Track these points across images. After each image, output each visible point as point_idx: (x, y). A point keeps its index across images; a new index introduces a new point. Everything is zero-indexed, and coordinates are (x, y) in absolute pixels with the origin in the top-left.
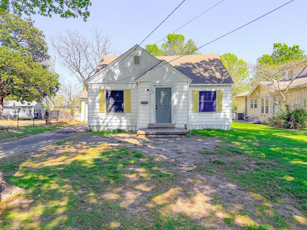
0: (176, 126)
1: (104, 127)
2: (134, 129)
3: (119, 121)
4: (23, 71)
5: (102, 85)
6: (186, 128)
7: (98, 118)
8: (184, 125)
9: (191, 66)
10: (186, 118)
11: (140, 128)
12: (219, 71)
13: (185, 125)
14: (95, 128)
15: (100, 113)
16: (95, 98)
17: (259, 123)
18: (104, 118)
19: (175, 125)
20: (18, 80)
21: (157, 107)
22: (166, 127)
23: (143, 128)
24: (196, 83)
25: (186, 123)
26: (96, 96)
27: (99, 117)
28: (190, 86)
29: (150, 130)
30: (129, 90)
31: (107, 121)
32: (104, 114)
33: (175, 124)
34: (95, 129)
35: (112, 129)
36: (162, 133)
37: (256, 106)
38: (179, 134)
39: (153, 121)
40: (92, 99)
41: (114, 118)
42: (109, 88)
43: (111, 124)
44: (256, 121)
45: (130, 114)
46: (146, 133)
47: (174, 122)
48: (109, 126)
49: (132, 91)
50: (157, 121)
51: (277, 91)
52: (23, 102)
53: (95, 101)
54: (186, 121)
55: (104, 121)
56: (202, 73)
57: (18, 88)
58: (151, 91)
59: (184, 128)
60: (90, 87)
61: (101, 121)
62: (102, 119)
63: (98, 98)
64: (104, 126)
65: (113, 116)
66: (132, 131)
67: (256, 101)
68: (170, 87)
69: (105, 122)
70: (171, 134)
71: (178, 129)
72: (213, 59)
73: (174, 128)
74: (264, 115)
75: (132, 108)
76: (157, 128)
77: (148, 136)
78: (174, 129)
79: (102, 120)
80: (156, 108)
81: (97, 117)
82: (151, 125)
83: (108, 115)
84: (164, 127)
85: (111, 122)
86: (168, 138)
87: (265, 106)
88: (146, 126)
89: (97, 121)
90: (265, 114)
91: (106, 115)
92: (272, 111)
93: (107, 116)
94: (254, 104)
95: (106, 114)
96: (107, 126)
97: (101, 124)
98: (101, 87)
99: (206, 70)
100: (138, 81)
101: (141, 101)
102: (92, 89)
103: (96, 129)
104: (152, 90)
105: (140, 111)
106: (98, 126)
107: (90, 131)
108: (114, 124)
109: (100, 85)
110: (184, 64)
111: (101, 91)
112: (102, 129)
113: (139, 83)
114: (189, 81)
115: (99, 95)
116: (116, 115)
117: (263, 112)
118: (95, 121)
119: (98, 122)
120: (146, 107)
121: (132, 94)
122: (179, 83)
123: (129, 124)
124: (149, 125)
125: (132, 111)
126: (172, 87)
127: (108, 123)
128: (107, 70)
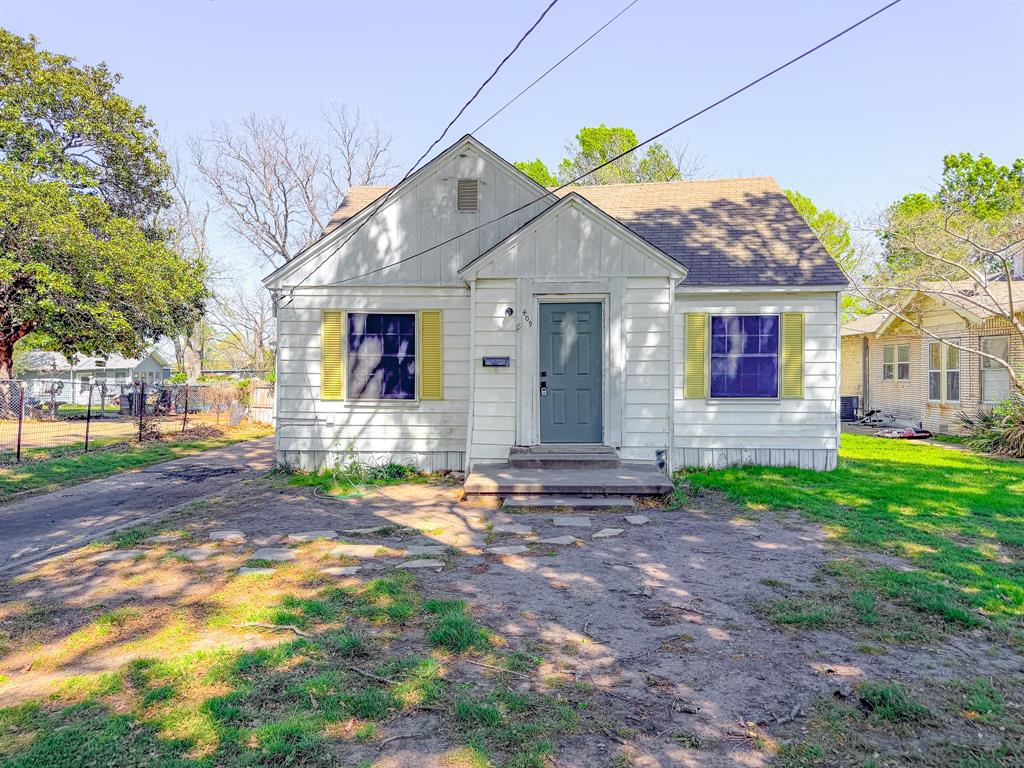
0: (624, 455)
1: (340, 456)
2: (453, 464)
3: (395, 432)
4: (67, 248)
5: (333, 292)
6: (662, 465)
7: (316, 419)
8: (654, 450)
9: (675, 222)
10: (662, 425)
11: (477, 462)
12: (785, 236)
13: (659, 453)
14: (304, 459)
15: (322, 401)
16: (307, 341)
17: (923, 435)
18: (340, 419)
19: (617, 452)
20: (50, 279)
21: (544, 379)
22: (580, 461)
23: (489, 462)
24: (700, 284)
25: (661, 442)
26: (312, 333)
27: (320, 417)
28: (677, 297)
29: (517, 471)
30: (437, 313)
31: (352, 432)
32: (340, 407)
33: (618, 448)
34: (305, 464)
35: (370, 464)
36: (569, 487)
37: (904, 371)
38: (639, 495)
39: (531, 436)
40: (291, 348)
41: (380, 419)
42: (362, 305)
43: (367, 444)
44: (911, 426)
45: (439, 407)
46: (500, 487)
47: (613, 441)
48: (357, 452)
49: (448, 316)
50: (545, 435)
51: (1003, 316)
52: (74, 356)
53: (304, 354)
54: (665, 436)
55: (339, 432)
56: (720, 245)
57: (54, 306)
58: (520, 314)
59: (654, 463)
60: (287, 299)
61: (328, 432)
62: (330, 425)
63: (315, 343)
64: (338, 452)
65: (375, 413)
66: (448, 472)
67: (904, 353)
68: (596, 298)
69: (344, 434)
70: (604, 494)
71: (633, 467)
72: (761, 196)
73: (613, 464)
74: (941, 406)
75: (448, 381)
76: (546, 464)
77: (507, 502)
78: (615, 468)
79: (330, 429)
80: (543, 385)
81: (311, 416)
82: (522, 452)
83: (356, 410)
84: (575, 461)
85: (365, 436)
86: (593, 514)
87: (944, 371)
88: (504, 455)
89: (313, 432)
90: (944, 399)
91: (348, 410)
92: (976, 392)
93: (351, 413)
94: (896, 363)
95: (346, 406)
96: (351, 452)
97: (327, 443)
98: (328, 302)
99: (735, 234)
100: (470, 275)
101: (482, 353)
102: (293, 308)
103: (309, 462)
104: (524, 313)
105: (479, 395)
106: (317, 453)
107: (287, 471)
108: (375, 445)
109: (325, 292)
110: (648, 215)
111: (325, 314)
112: (330, 463)
113: (473, 285)
114: (675, 276)
115: (322, 330)
116: (387, 408)
117: (935, 393)
118: (305, 432)
119: (316, 437)
120: (501, 376)
121: (448, 329)
122: (633, 284)
123: (434, 446)
124: (513, 452)
125: (447, 394)
126: (606, 300)
127: (353, 440)
128: (352, 237)
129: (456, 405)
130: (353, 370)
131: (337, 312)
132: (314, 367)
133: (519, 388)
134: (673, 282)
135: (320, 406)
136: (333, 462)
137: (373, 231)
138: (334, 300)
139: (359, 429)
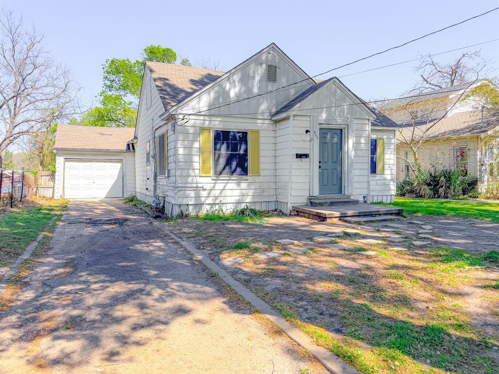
3: (238, 193)
5: (207, 118)
7: (197, 187)
8: (363, 196)
10: (366, 185)
11: (293, 205)
14: (191, 208)
15: (200, 177)
16: (192, 144)
18: (209, 187)
21: (321, 164)
22: (345, 202)
23: (298, 205)
25: (365, 192)
26: (195, 140)
27: (199, 185)
28: (372, 129)
30: (257, 132)
31: (217, 193)
33: (350, 196)
36: (367, 212)
40: (184, 148)
41: (230, 186)
43: (224, 199)
45: (258, 179)
46: (341, 214)
47: (349, 192)
49: (262, 133)
50: (321, 191)
53: (191, 151)
59: (362, 202)
61: (204, 194)
62: (205, 190)
63: (196, 145)
64: (209, 204)
70: (380, 214)
75: (262, 166)
81: (195, 185)
82: (314, 199)
83: (218, 182)
88: (304, 200)
89: (195, 194)
93: (216, 183)
95: (213, 180)
97: (203, 200)
98: (204, 123)
101: (295, 152)
102: (184, 126)
103: (194, 210)
104: (315, 132)
105: (294, 172)
106: (198, 205)
107: (184, 216)
109: (202, 118)
111: (203, 129)
114: (371, 119)
115: (200, 139)
116: (233, 180)
118: (192, 194)
119: (198, 197)
120: (303, 163)
121: (263, 140)
122: (356, 121)
123: (256, 198)
124: (309, 199)
125: (262, 173)
126: (346, 128)
127: (216, 198)
128: (217, 89)
129: (266, 178)
130: (216, 161)
131: (209, 129)
132: (196, 159)
133: (311, 169)
134: (370, 121)
135: (200, 180)
136: (205, 210)
137: (228, 87)
138: (207, 123)
139: (219, 191)
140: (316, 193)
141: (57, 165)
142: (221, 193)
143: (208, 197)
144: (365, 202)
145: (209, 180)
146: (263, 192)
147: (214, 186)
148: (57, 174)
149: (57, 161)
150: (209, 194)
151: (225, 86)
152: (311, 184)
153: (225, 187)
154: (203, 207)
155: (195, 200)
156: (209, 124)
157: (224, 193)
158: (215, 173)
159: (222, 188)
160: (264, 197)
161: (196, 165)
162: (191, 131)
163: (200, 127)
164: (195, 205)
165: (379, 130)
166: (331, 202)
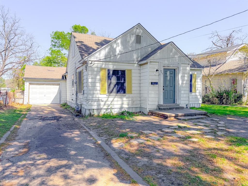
3: (120, 103)
7: (99, 100)
10: (187, 99)
13: (187, 105)
14: (95, 111)
15: (100, 94)
16: (96, 77)
18: (105, 99)
21: (164, 88)
23: (152, 109)
25: (187, 102)
26: (98, 75)
30: (130, 70)
36: (189, 114)
40: (92, 79)
41: (116, 99)
42: (112, 67)
43: (113, 106)
45: (131, 95)
47: (179, 103)
49: (133, 71)
53: (95, 81)
64: (105, 109)
70: (195, 115)
73: (183, 108)
75: (133, 89)
79: (103, 102)
82: (161, 106)
83: (110, 97)
89: (98, 103)
93: (108, 98)
95: (107, 96)
97: (102, 106)
98: (102, 66)
100: (149, 60)
101: (151, 81)
102: (92, 67)
104: (161, 71)
105: (150, 92)
109: (101, 63)
111: (101, 69)
113: (149, 63)
116: (118, 96)
120: (155, 87)
122: (183, 65)
123: (130, 106)
124: (158, 106)
125: (133, 92)
126: (177, 69)
127: (109, 105)
128: (109, 47)
129: (135, 95)
130: (109, 85)
131: (105, 69)
132: (98, 85)
133: (159, 90)
134: (190, 65)
135: (100, 96)
136: (103, 112)
137: (115, 46)
138: (104, 65)
139: (110, 102)
140: (162, 103)
141: (25, 87)
142: (111, 103)
143: (104, 105)
144: (187, 108)
145: (105, 96)
146: (134, 102)
147: (108, 99)
148: (25, 91)
149: (25, 84)
150: (105, 103)
151: (114, 46)
152: (159, 98)
153: (113, 99)
154: (102, 110)
155: (97, 106)
156: (105, 66)
157: (113, 103)
158: (108, 92)
159: (112, 101)
160: (134, 105)
161: (98, 88)
162: (96, 69)
163: (100, 68)
164: (98, 109)
165: (194, 69)
166: (169, 108)
